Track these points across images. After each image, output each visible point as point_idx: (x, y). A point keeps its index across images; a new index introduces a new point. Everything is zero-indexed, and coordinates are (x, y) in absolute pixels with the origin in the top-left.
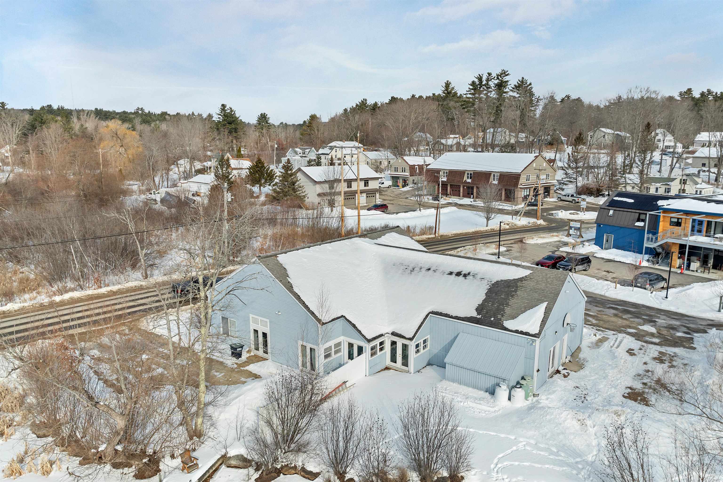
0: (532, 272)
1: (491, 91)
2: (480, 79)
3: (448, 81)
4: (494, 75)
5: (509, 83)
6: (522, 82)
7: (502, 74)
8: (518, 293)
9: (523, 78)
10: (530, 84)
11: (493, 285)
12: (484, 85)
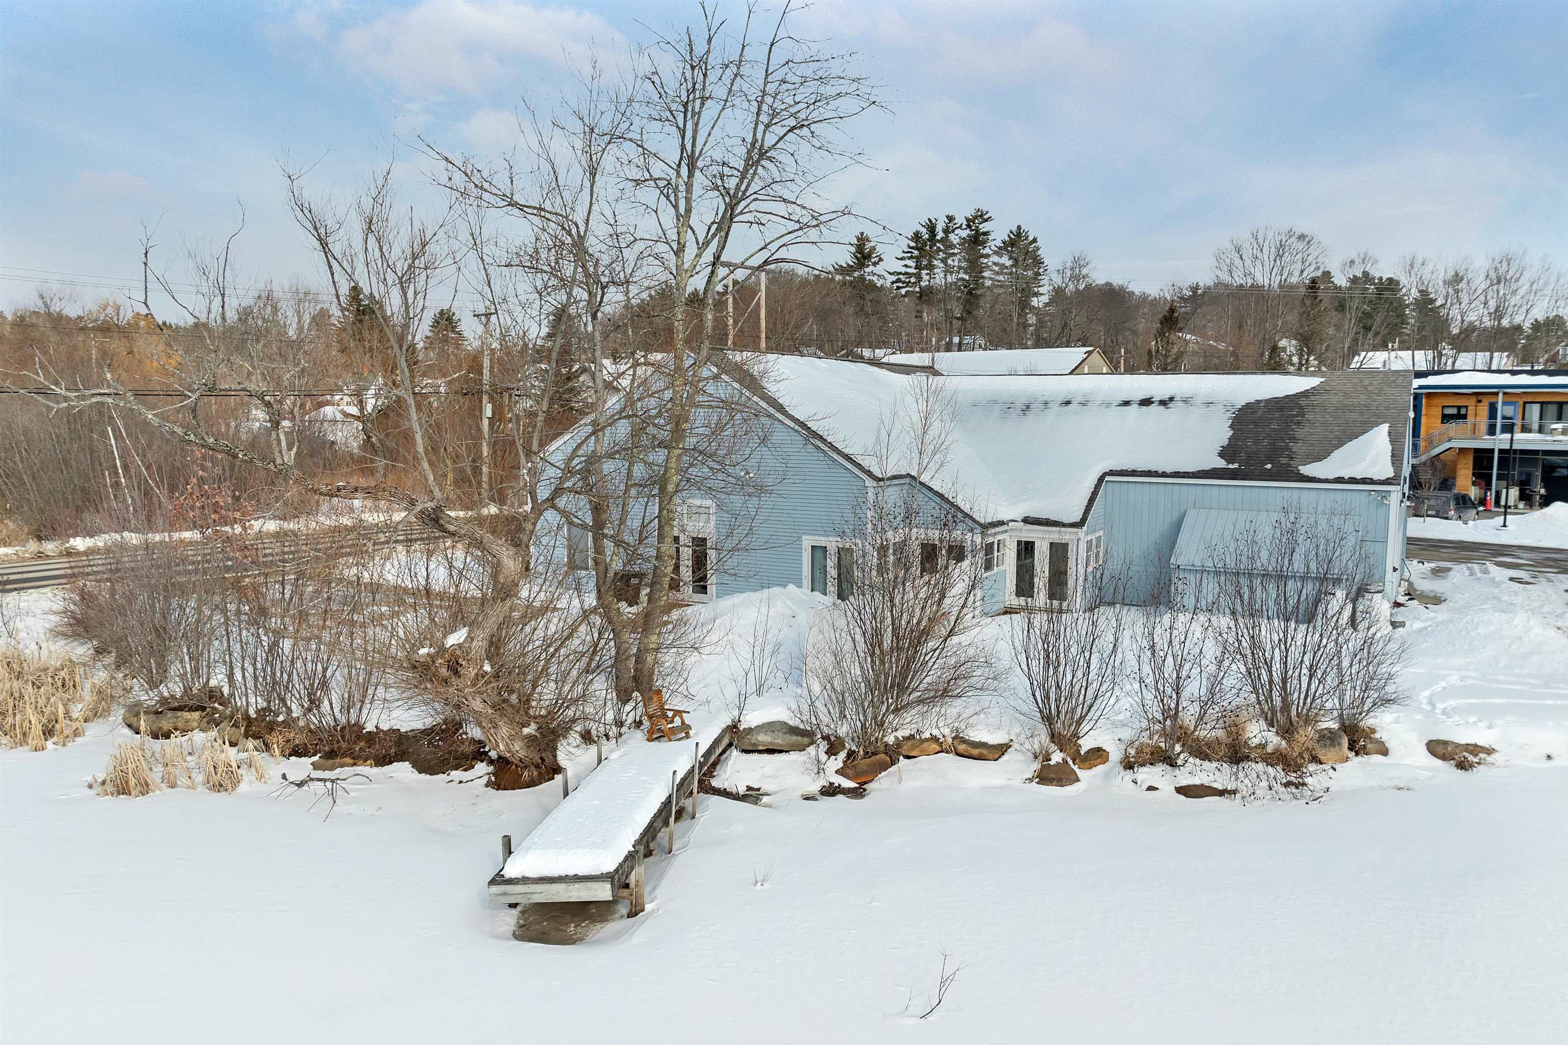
0: (1323, 380)
1: (954, 254)
2: (931, 227)
3: (862, 234)
4: (960, 220)
5: (991, 238)
6: (1019, 235)
7: (976, 217)
8: (1309, 416)
9: (1019, 227)
10: (1035, 240)
11: (1240, 410)
12: (939, 241)
